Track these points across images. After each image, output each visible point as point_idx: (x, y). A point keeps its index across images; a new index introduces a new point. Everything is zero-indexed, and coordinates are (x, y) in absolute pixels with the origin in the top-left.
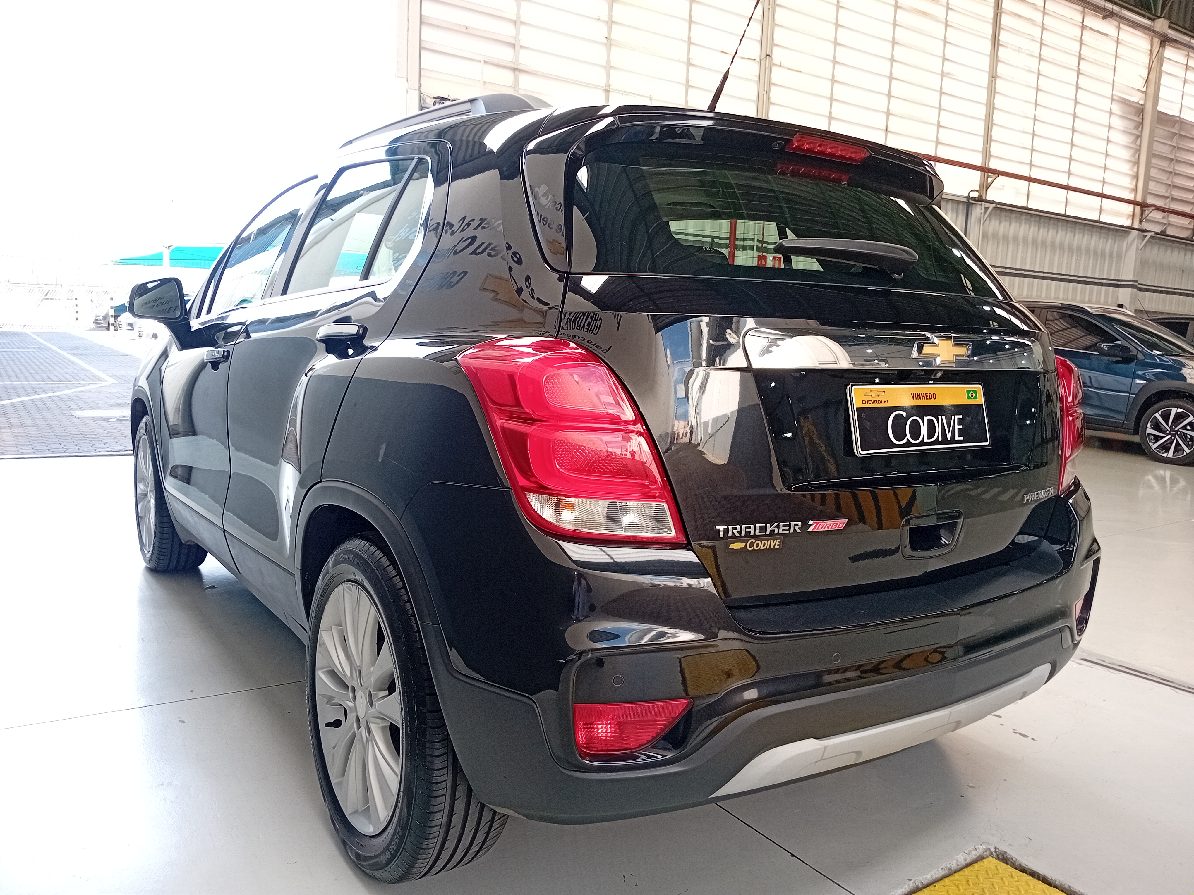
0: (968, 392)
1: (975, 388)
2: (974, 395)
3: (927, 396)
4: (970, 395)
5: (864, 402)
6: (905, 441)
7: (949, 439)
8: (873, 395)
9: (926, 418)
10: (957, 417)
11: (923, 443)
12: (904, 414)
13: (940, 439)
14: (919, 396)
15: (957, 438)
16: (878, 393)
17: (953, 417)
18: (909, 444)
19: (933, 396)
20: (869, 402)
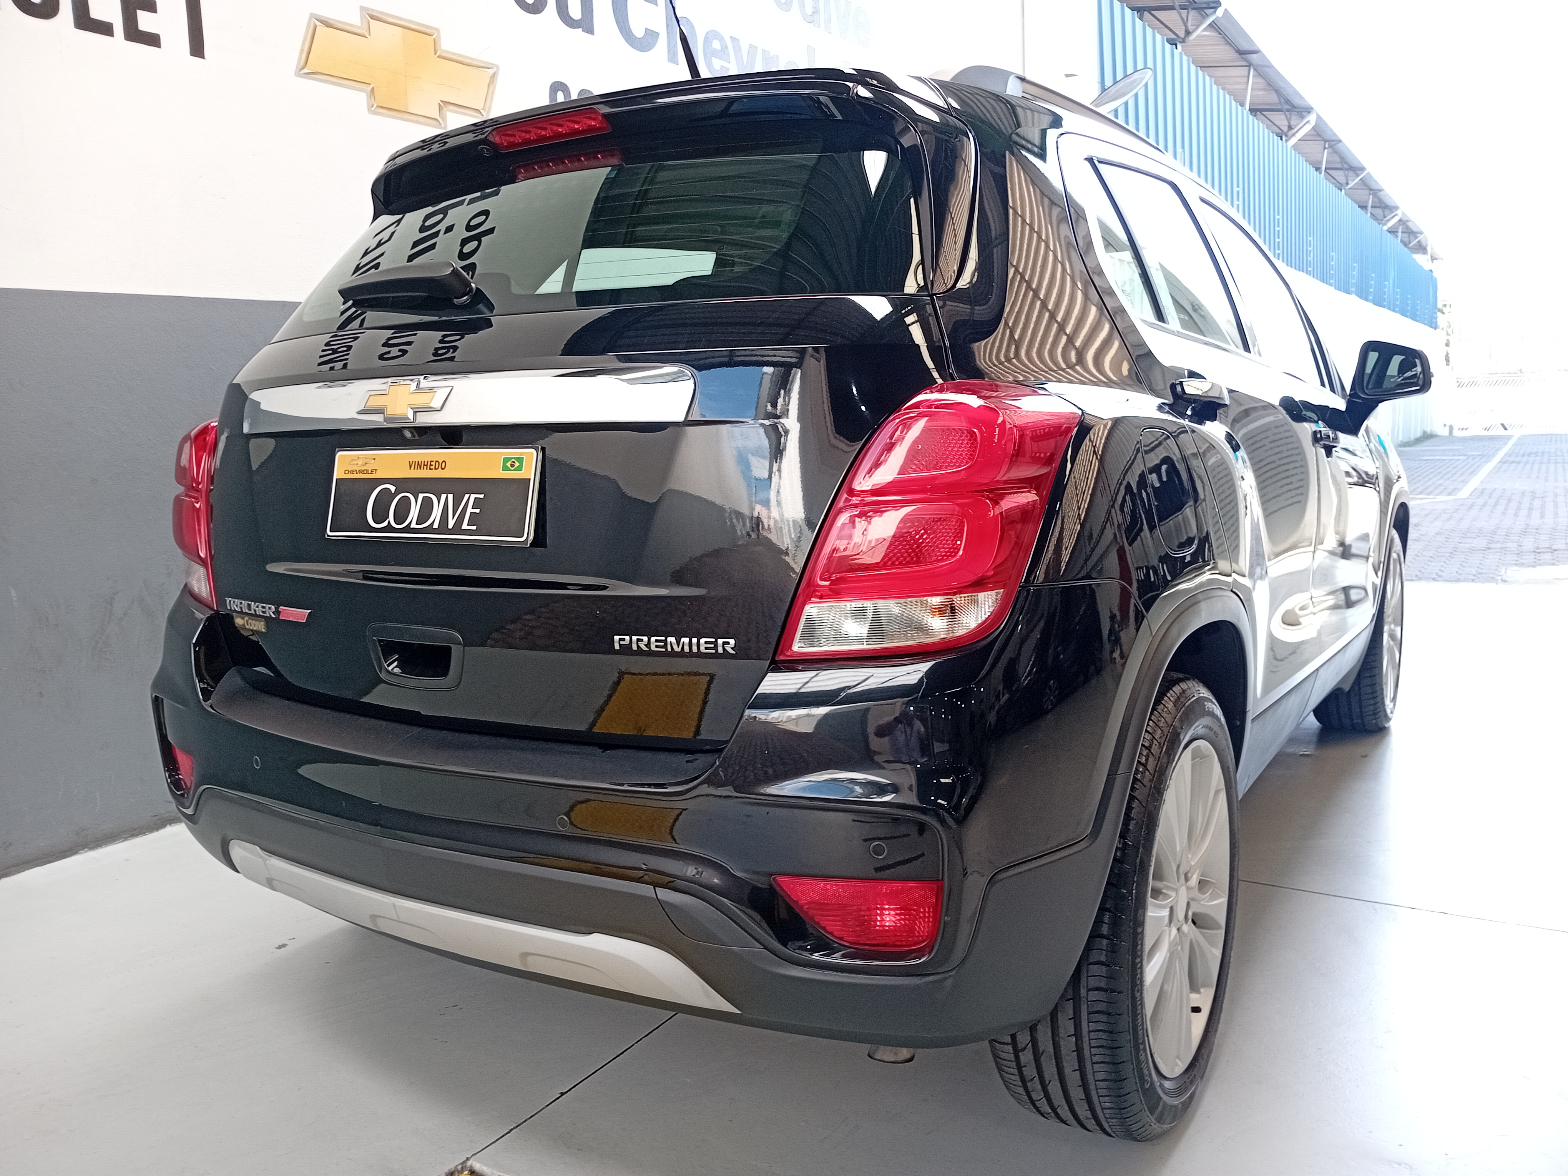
0: (506, 460)
1: (522, 454)
2: (517, 464)
3: (431, 465)
4: (508, 464)
5: (347, 472)
6: (385, 524)
7: (450, 526)
8: (360, 462)
9: (421, 496)
10: (473, 497)
11: (408, 529)
12: (393, 489)
13: (436, 526)
14: (420, 465)
15: (465, 526)
16: (366, 461)
17: (467, 496)
18: (389, 529)
19: (442, 465)
20: (352, 472)
